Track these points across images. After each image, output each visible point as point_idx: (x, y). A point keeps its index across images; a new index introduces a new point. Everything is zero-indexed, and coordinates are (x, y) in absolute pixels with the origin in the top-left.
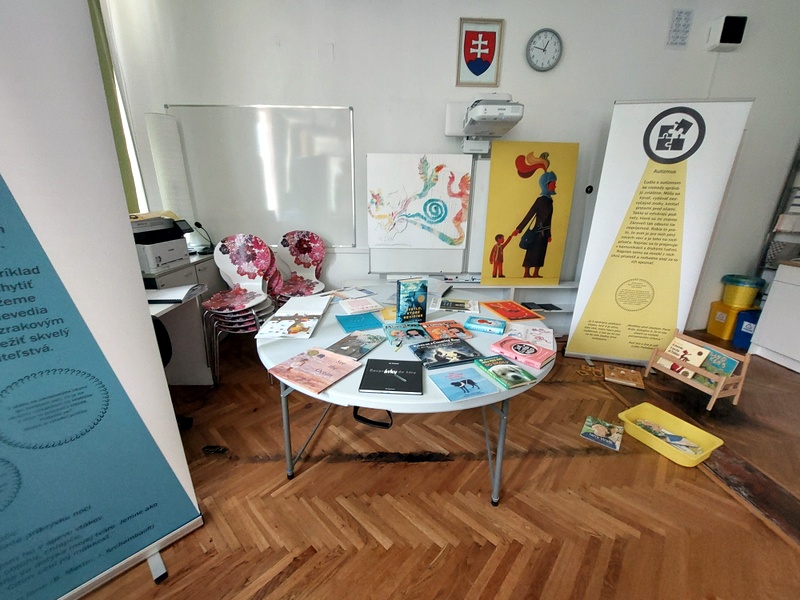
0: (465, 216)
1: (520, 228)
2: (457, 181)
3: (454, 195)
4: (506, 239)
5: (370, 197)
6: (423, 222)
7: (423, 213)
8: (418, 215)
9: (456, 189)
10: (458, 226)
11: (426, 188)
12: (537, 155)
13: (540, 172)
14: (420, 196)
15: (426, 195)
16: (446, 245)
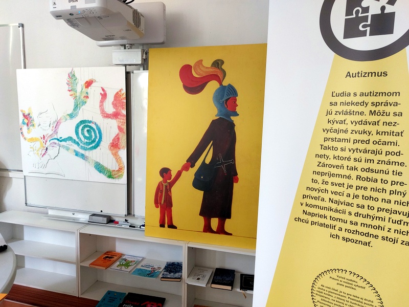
1: (192, 161)
2: (110, 98)
4: (174, 174)
5: (21, 118)
6: (76, 147)
7: (75, 137)
8: (70, 138)
9: (110, 109)
11: (76, 107)
12: (208, 63)
13: (213, 86)
14: (71, 116)
15: (76, 115)
16: (102, 178)
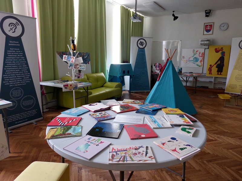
0: (203, 61)
1: (216, 63)
2: (201, 53)
3: (200, 56)
4: (212, 66)
5: (182, 57)
6: (193, 62)
8: (192, 60)
9: (201, 55)
10: (201, 63)
11: (194, 55)
12: (220, 48)
13: (221, 52)
14: (193, 57)
16: (198, 67)
